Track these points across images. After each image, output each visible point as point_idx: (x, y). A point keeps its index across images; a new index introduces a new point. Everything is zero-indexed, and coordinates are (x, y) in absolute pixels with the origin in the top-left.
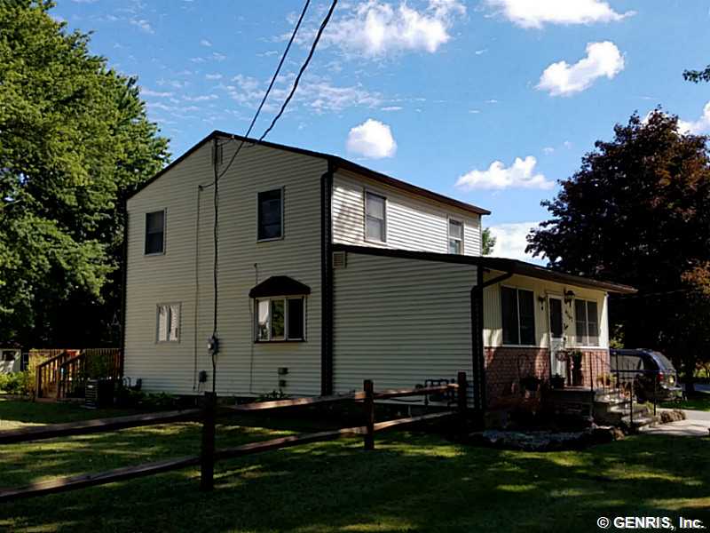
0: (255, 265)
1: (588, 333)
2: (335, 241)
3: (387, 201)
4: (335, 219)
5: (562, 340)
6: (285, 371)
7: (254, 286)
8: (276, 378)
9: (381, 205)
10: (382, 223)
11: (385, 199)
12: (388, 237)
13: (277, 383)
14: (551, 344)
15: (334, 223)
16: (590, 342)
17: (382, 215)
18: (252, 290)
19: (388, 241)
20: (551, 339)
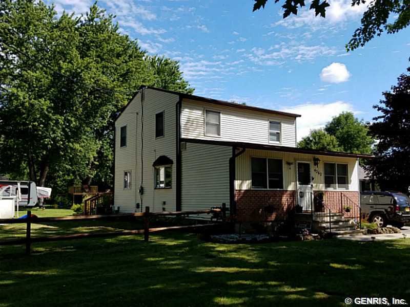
0: (155, 151)
1: (337, 182)
2: (183, 137)
3: (221, 114)
4: (182, 125)
5: (310, 186)
6: (164, 203)
7: (154, 161)
8: (161, 206)
9: (218, 116)
10: (218, 126)
11: (220, 113)
12: (221, 133)
13: (162, 209)
14: (298, 188)
15: (182, 127)
16: (339, 187)
17: (218, 121)
18: (154, 163)
19: (221, 135)
20: (298, 185)
